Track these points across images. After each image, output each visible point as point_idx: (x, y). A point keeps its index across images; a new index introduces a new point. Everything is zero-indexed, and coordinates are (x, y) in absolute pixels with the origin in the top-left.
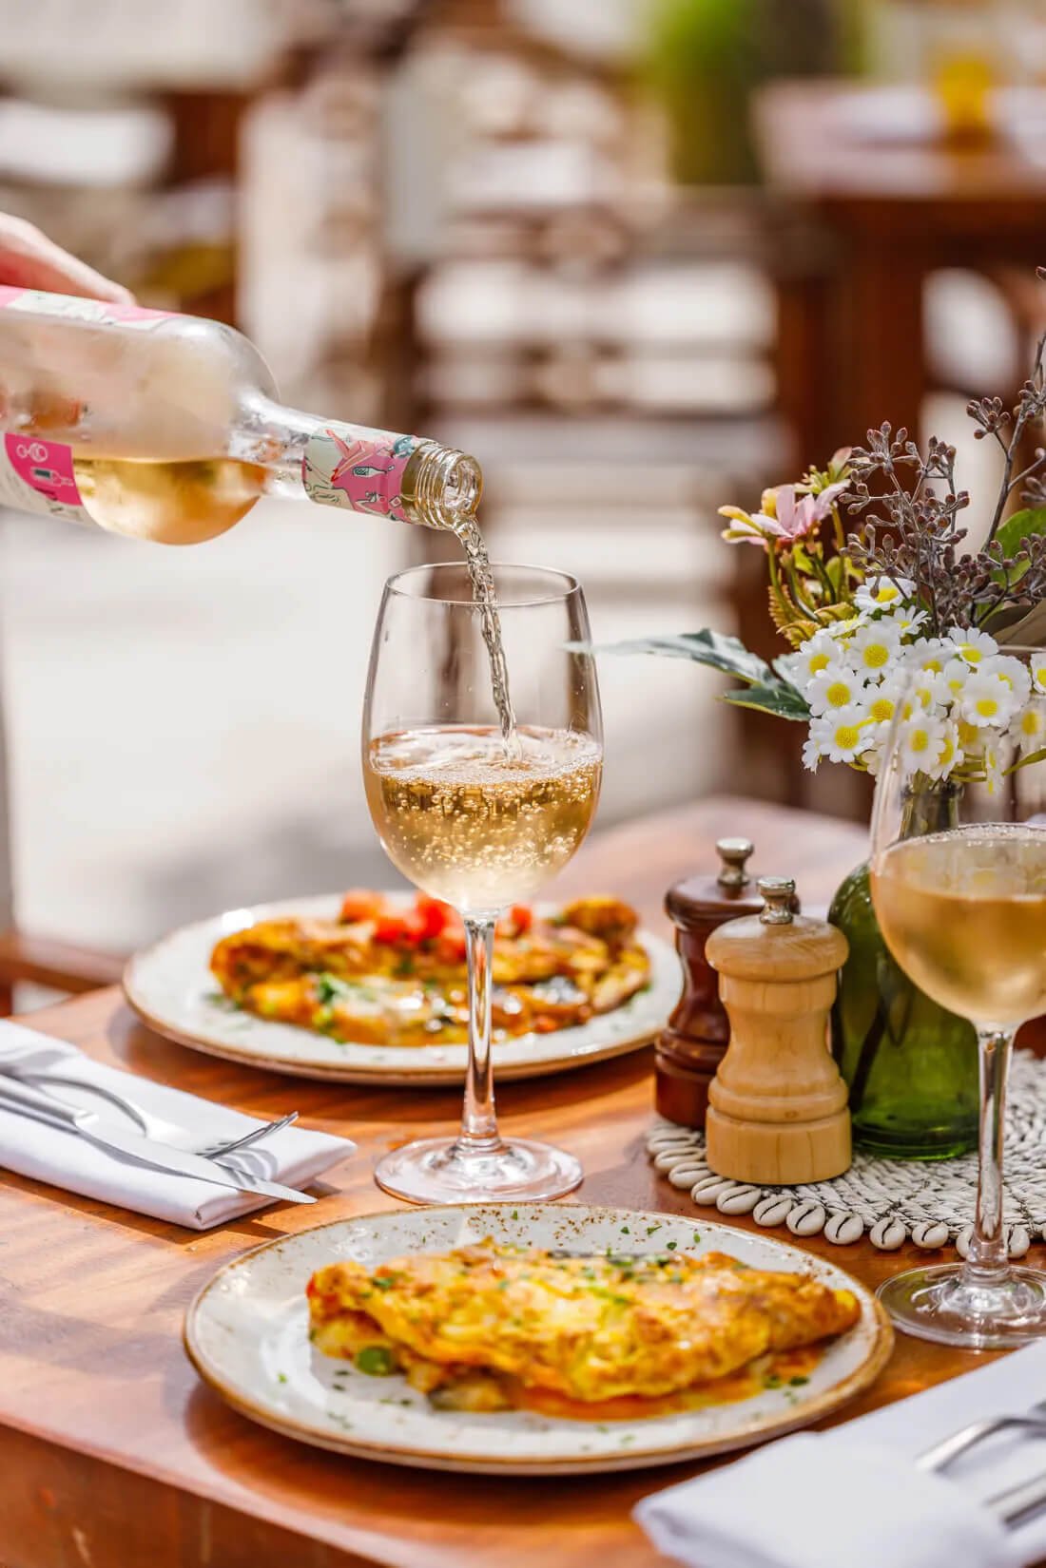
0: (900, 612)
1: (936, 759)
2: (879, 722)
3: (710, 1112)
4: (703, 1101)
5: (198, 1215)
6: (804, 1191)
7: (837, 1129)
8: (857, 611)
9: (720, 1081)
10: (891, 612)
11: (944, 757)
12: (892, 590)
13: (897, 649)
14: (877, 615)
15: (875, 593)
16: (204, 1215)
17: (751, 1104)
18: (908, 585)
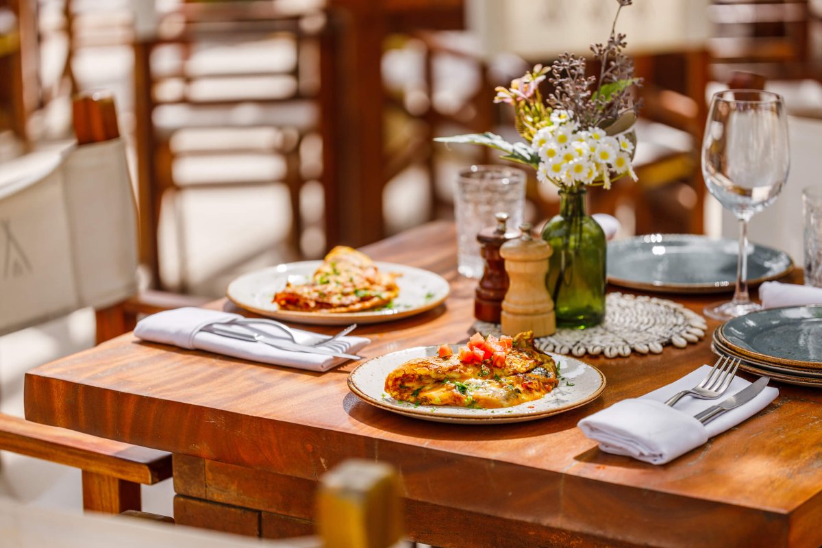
0: (568, 123)
1: (586, 175)
2: (568, 162)
3: (503, 313)
4: (499, 309)
5: (322, 367)
6: (542, 340)
7: (551, 318)
8: (552, 123)
9: (508, 302)
10: (565, 123)
11: (590, 174)
12: (566, 114)
13: (570, 136)
14: (561, 124)
15: (559, 116)
16: (325, 366)
17: (520, 309)
18: (571, 112)
